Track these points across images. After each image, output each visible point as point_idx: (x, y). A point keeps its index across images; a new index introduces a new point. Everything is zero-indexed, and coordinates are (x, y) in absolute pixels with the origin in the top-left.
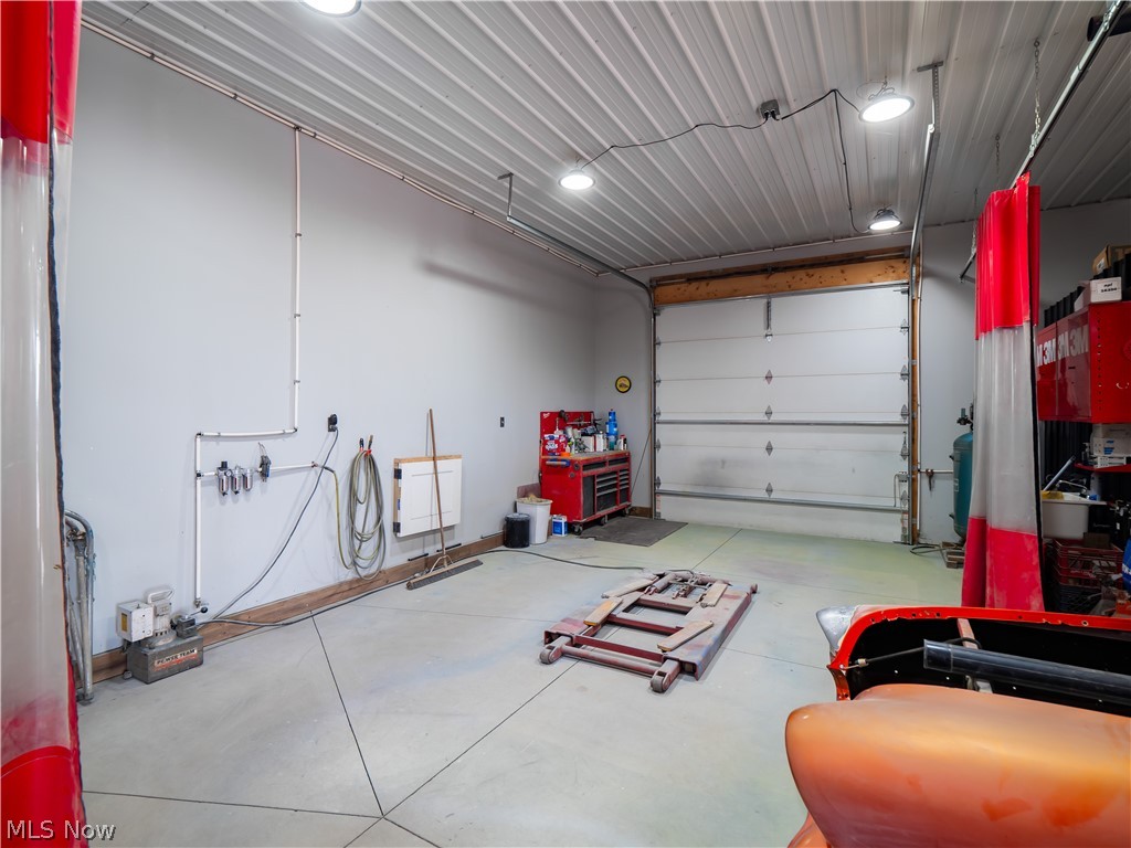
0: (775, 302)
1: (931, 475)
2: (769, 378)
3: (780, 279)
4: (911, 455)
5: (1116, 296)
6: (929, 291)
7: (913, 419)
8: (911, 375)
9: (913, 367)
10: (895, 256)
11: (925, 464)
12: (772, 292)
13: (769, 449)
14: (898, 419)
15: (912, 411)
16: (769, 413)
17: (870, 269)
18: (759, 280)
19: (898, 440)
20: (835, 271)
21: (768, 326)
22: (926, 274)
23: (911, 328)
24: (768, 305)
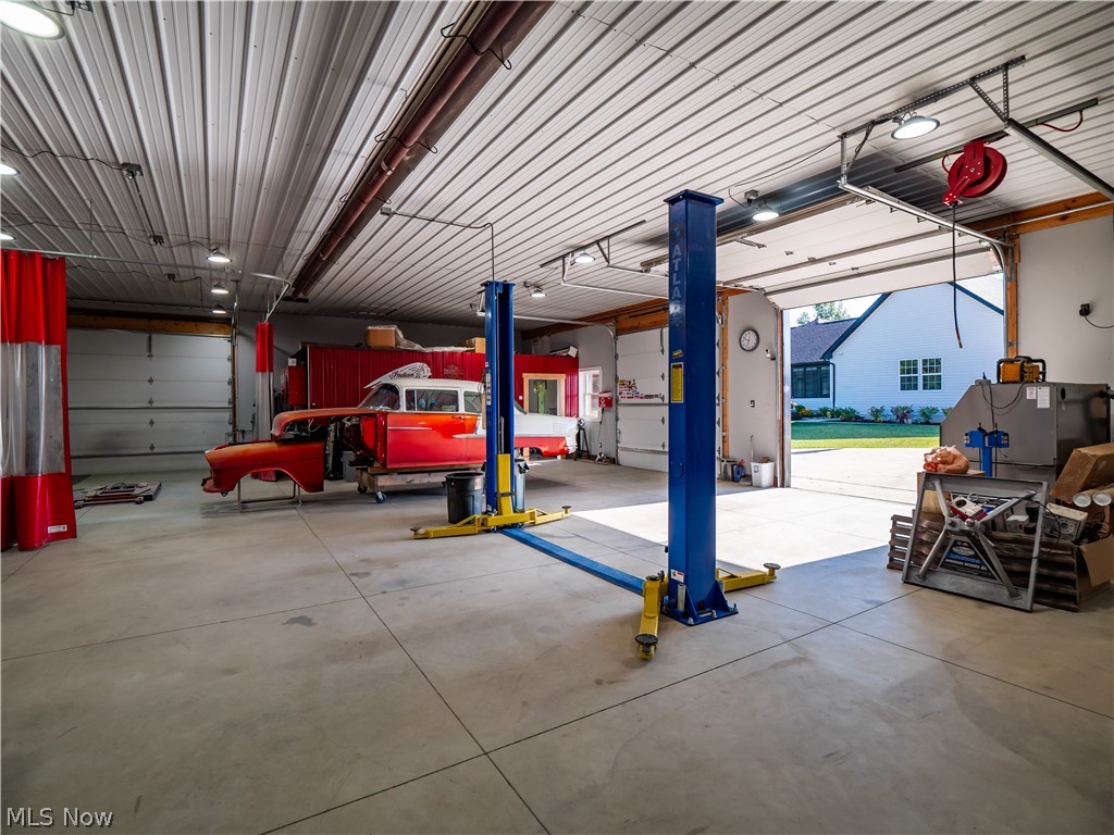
0: (154, 336)
1: (243, 432)
2: (151, 381)
3: (156, 323)
4: (234, 423)
5: (295, 364)
6: (241, 342)
7: (234, 405)
8: (233, 382)
9: (234, 379)
10: (224, 323)
11: (240, 426)
12: (151, 331)
13: (152, 423)
14: (227, 405)
15: (233, 400)
16: (151, 402)
17: (213, 326)
18: (143, 322)
19: (227, 416)
20: (192, 325)
21: (150, 351)
22: (239, 333)
23: (233, 359)
24: (150, 338)
